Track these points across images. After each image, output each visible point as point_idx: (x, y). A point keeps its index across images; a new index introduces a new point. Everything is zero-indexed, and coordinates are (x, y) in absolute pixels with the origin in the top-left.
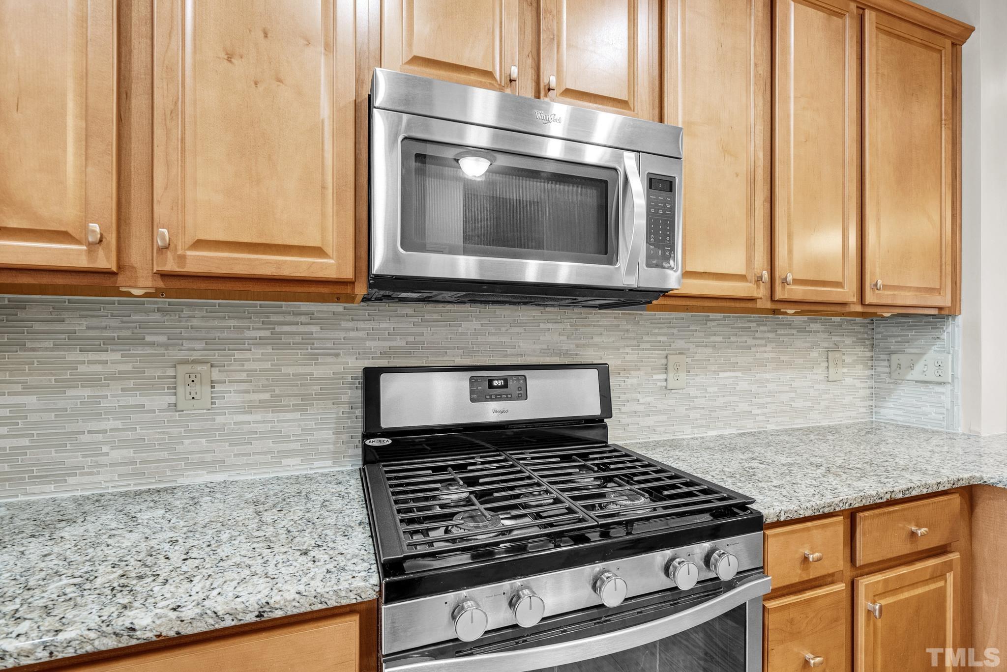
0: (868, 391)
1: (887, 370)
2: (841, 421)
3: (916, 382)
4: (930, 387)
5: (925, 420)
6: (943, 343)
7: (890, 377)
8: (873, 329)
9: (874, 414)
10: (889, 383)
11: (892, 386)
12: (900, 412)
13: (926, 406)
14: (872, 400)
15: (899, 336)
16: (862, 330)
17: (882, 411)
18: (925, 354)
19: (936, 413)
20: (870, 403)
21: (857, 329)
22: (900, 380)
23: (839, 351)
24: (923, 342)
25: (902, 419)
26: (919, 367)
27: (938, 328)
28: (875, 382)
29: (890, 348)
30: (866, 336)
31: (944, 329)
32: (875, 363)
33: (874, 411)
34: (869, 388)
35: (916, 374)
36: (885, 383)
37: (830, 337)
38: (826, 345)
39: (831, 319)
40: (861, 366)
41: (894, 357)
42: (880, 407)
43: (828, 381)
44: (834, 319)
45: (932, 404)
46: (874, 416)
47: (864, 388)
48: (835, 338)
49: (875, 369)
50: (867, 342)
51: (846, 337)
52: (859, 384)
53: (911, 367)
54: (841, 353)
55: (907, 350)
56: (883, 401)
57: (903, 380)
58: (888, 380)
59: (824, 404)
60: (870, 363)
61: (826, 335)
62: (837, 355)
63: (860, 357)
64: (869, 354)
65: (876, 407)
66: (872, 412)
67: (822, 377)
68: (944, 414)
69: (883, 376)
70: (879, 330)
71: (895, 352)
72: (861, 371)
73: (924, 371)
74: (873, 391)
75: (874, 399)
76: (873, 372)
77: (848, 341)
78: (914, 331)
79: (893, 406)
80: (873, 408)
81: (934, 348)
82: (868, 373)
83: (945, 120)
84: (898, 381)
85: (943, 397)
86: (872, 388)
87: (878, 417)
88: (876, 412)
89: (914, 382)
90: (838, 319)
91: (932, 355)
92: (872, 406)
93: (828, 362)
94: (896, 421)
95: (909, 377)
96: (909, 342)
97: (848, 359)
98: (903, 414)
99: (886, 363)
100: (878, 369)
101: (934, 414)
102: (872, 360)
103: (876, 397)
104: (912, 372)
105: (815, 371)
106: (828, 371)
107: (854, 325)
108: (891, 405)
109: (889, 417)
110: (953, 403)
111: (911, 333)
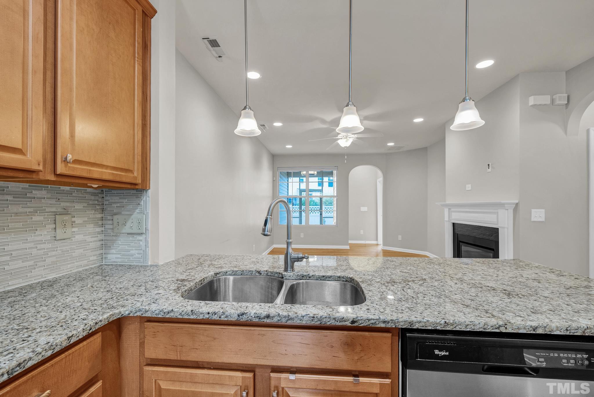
0: (99, 243)
1: (111, 227)
2: (71, 271)
3: (128, 234)
4: (135, 237)
5: (132, 259)
6: (141, 207)
7: (113, 232)
8: (103, 197)
9: (104, 259)
10: (113, 236)
11: (114, 238)
12: (119, 256)
13: (133, 250)
14: (102, 249)
15: (118, 203)
16: (93, 198)
17: (109, 256)
18: (132, 215)
19: (138, 254)
20: (101, 251)
21: (88, 196)
22: (119, 233)
23: (69, 214)
24: (131, 207)
25: (120, 260)
26: (129, 224)
27: (139, 198)
28: (105, 236)
29: (113, 211)
30: (96, 202)
31: (142, 198)
32: (104, 222)
33: (104, 257)
34: (100, 241)
35: (127, 229)
36: (110, 236)
37: (59, 203)
38: (54, 210)
39: (60, 188)
40: (92, 225)
41: (115, 217)
42: (107, 254)
43: (55, 240)
44: (62, 188)
45: (136, 248)
46: (104, 261)
47: (94, 241)
48: (63, 204)
49: (105, 227)
50: (98, 207)
51: (77, 203)
52: (89, 239)
53: (124, 224)
54: (70, 216)
55: (123, 213)
56: (109, 249)
57: (120, 233)
58: (112, 234)
59: (49, 261)
60: (100, 223)
61: (53, 201)
62: (66, 218)
63: (90, 218)
64: (100, 216)
65: (105, 254)
66: (102, 258)
67: (48, 237)
68: (142, 254)
69: (109, 231)
70: (107, 198)
71: (116, 214)
72: (91, 228)
73: (131, 227)
74: (103, 243)
75: (104, 248)
76: (103, 229)
77: (78, 206)
78: (127, 199)
79: (115, 252)
80: (103, 255)
81: (137, 211)
82: (99, 229)
83: (137, 58)
84: (117, 234)
85: (141, 243)
86: (103, 240)
87: (107, 261)
88: (105, 258)
89: (126, 234)
90: (67, 188)
91: (136, 215)
92: (102, 254)
93: (55, 223)
94: (117, 262)
95: (124, 231)
96: (123, 207)
97: (78, 220)
98: (120, 257)
99: (110, 222)
100: (107, 226)
101: (137, 255)
102: (103, 220)
103: (105, 247)
104: (126, 227)
105: (37, 233)
106: (55, 231)
107: (85, 194)
108: (113, 251)
109: (113, 260)
110: (146, 246)
111: (125, 201)
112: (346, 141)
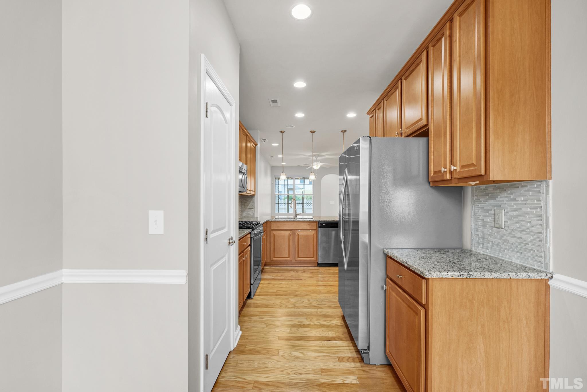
11: (245, 210)
12: (246, 215)
24: (249, 201)
26: (249, 206)
31: (253, 198)
35: (249, 207)
41: (245, 204)
55: (247, 202)
65: (242, 214)
69: (243, 208)
91: (251, 203)
108: (244, 213)
110: (254, 212)
111: (248, 199)
112: (317, 166)
